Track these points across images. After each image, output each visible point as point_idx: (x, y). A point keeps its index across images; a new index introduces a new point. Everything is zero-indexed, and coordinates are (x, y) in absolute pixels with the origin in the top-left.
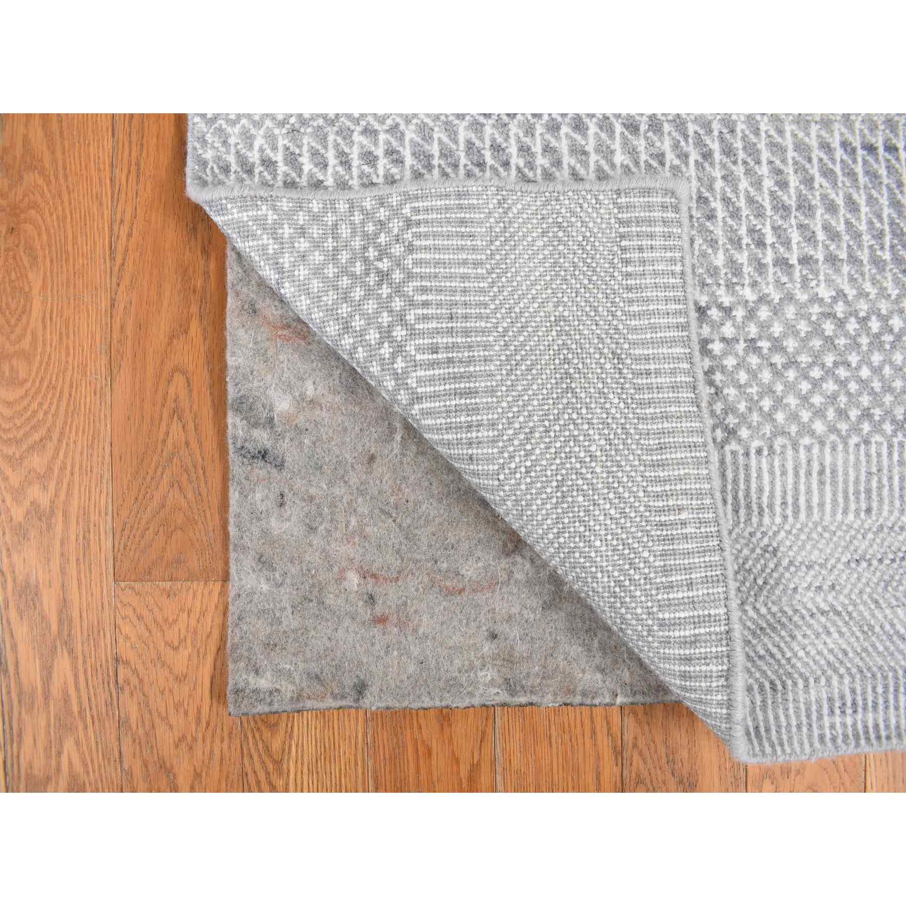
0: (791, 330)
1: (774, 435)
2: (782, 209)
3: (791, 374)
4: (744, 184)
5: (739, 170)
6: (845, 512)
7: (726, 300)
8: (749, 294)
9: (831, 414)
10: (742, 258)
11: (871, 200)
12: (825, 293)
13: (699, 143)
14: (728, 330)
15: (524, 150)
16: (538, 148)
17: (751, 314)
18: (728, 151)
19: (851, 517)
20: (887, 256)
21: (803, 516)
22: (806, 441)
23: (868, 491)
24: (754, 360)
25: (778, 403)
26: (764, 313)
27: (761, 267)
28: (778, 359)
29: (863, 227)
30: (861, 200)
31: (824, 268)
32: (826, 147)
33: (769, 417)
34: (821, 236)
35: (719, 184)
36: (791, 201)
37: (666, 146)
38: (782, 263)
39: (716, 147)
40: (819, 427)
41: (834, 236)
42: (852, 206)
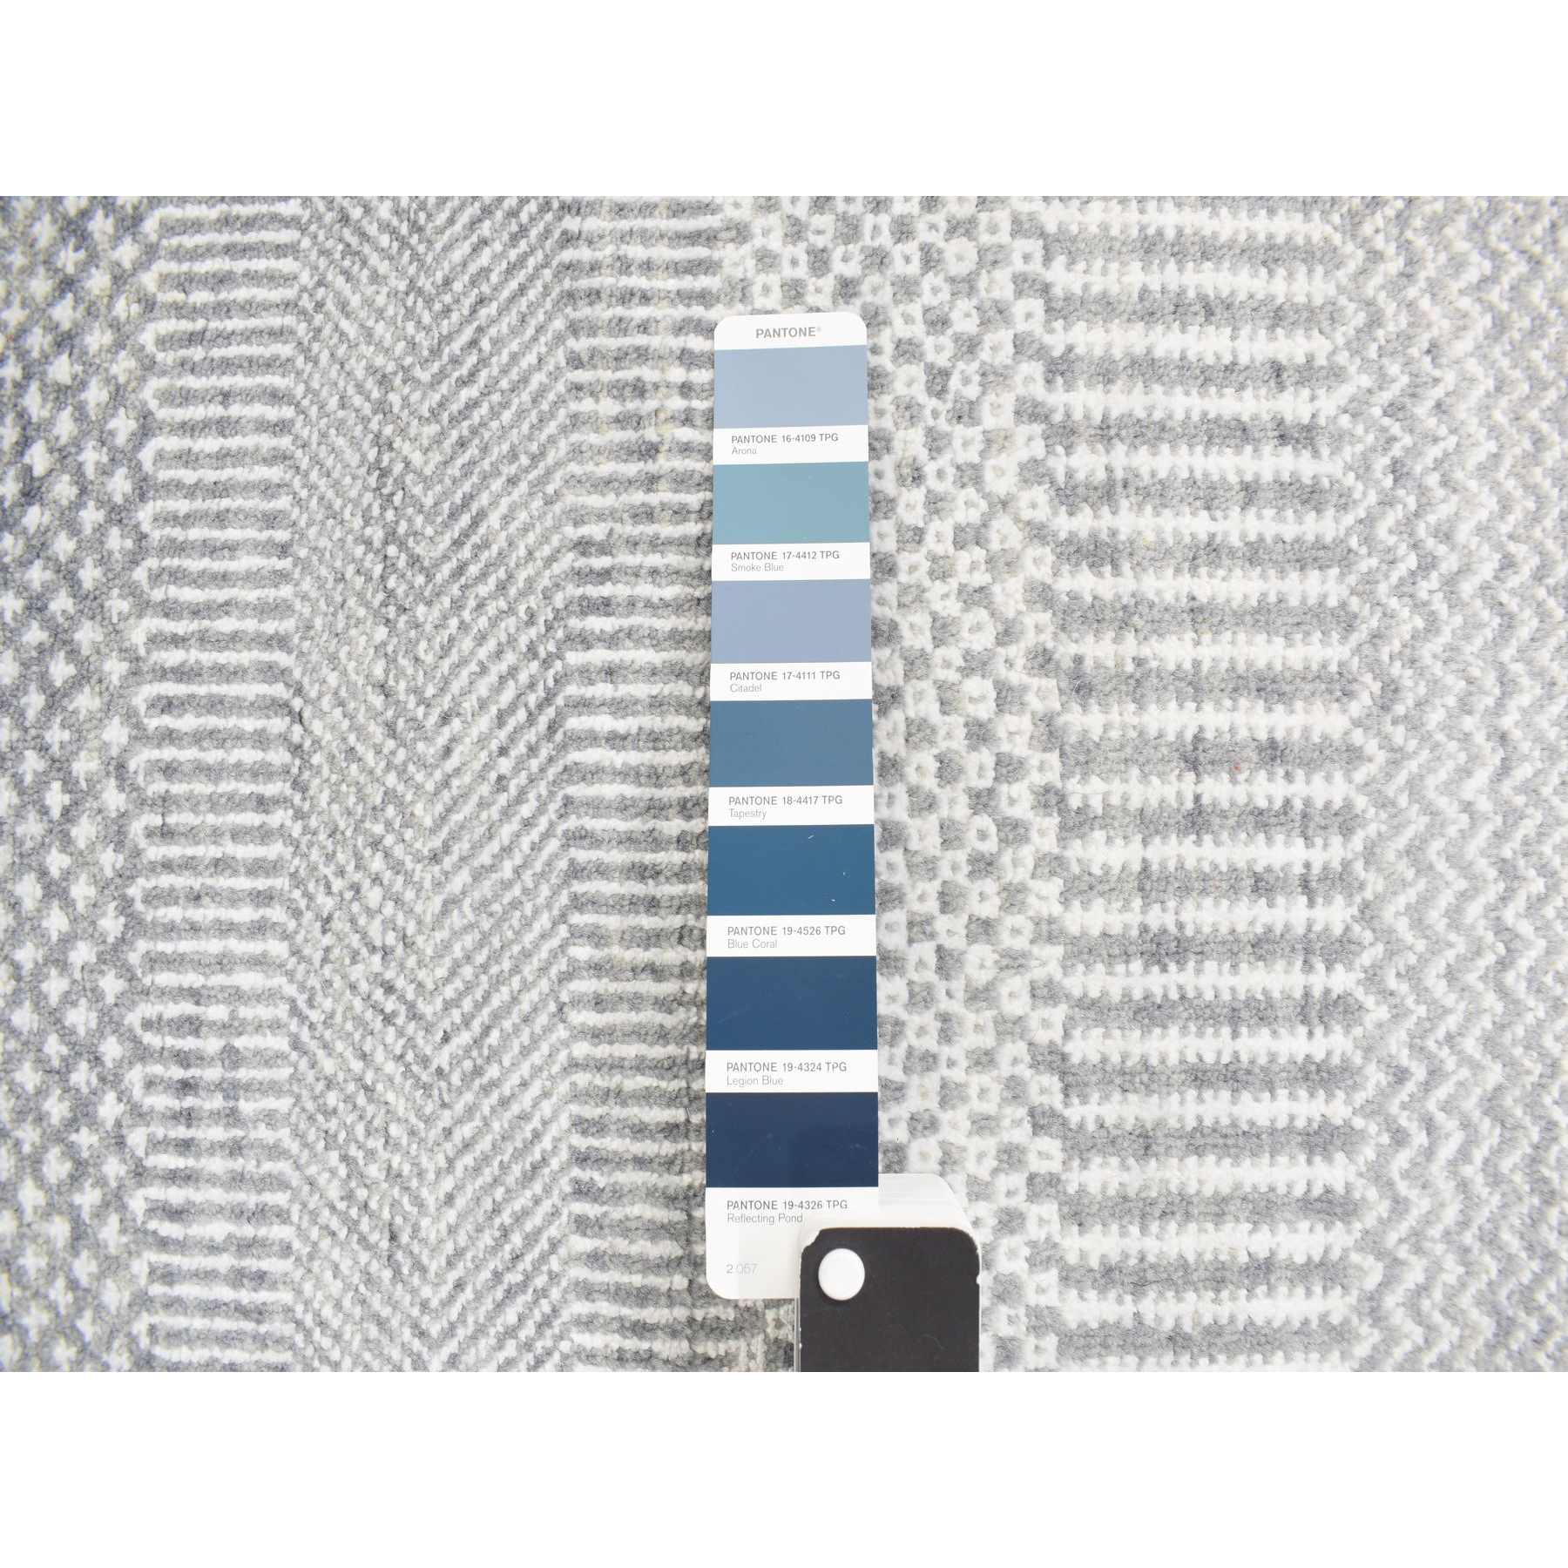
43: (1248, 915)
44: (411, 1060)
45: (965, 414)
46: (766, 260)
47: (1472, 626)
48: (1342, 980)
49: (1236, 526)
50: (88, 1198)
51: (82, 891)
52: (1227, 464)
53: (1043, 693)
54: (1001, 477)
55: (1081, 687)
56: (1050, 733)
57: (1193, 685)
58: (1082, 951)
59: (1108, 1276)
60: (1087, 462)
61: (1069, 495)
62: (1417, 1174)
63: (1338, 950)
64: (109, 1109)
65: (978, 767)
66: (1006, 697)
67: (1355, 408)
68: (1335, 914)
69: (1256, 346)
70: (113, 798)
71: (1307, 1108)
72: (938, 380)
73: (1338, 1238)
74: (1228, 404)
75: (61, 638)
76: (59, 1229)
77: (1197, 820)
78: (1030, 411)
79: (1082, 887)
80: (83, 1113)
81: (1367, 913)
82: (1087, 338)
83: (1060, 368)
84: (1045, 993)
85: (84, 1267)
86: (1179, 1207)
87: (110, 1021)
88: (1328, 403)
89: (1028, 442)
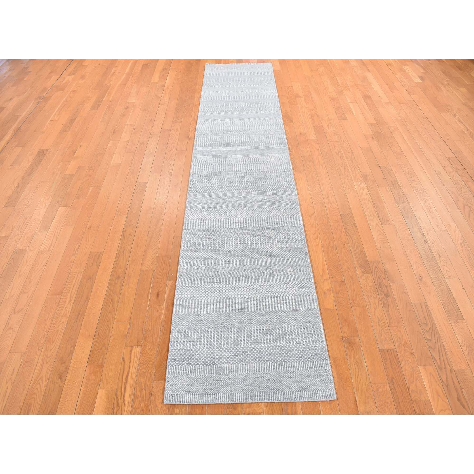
0: (248, 350)
1: (246, 362)
2: (248, 337)
3: (248, 355)
4: (242, 334)
5: (242, 333)
6: (257, 371)
7: (240, 347)
8: (243, 347)
9: (254, 360)
10: (242, 343)
11: (260, 336)
12: (253, 346)
13: (237, 330)
14: (240, 350)
15: (214, 331)
16: (216, 331)
17: (243, 349)
18: (241, 331)
19: (257, 372)
20: (262, 342)
21: (250, 372)
22: (251, 363)
23: (260, 369)
24: (243, 354)
25: (247, 359)
26: (245, 349)
27: (245, 344)
28: (246, 354)
29: (259, 338)
30: (259, 335)
31: (253, 343)
32: (254, 330)
33: (245, 360)
34: (253, 340)
35: (239, 335)
36: (249, 336)
37: (232, 330)
38: (247, 343)
39: (239, 330)
40: (252, 361)
41: (255, 340)
42: (257, 336)
43: (237, 307)
44: (230, 271)
45: (260, 293)
46: (266, 284)
47: (251, 318)
48: (234, 311)
49: (256, 306)
50: (223, 258)
51: (237, 257)
52: (258, 305)
53: (247, 297)
54: (257, 295)
55: (247, 299)
56: (245, 297)
57: (248, 304)
58: (235, 299)
59: (220, 301)
60: (258, 299)
61: (256, 298)
62: (224, 315)
63: (235, 311)
64: (227, 258)
65: (243, 294)
66: (247, 295)
67: (262, 312)
68: (237, 311)
69: (264, 307)
70: (241, 258)
71: (228, 310)
72: (261, 292)
73: (221, 312)
74: (261, 305)
75: (248, 256)
76: (222, 256)
77: (241, 304)
78: (260, 296)
79: (238, 299)
80: (227, 257)
81: (237, 313)
82: (264, 298)
83: (262, 297)
84: (233, 298)
85: (220, 257)
86: (223, 304)
87: (231, 258)
88: (262, 310)
89: (259, 296)
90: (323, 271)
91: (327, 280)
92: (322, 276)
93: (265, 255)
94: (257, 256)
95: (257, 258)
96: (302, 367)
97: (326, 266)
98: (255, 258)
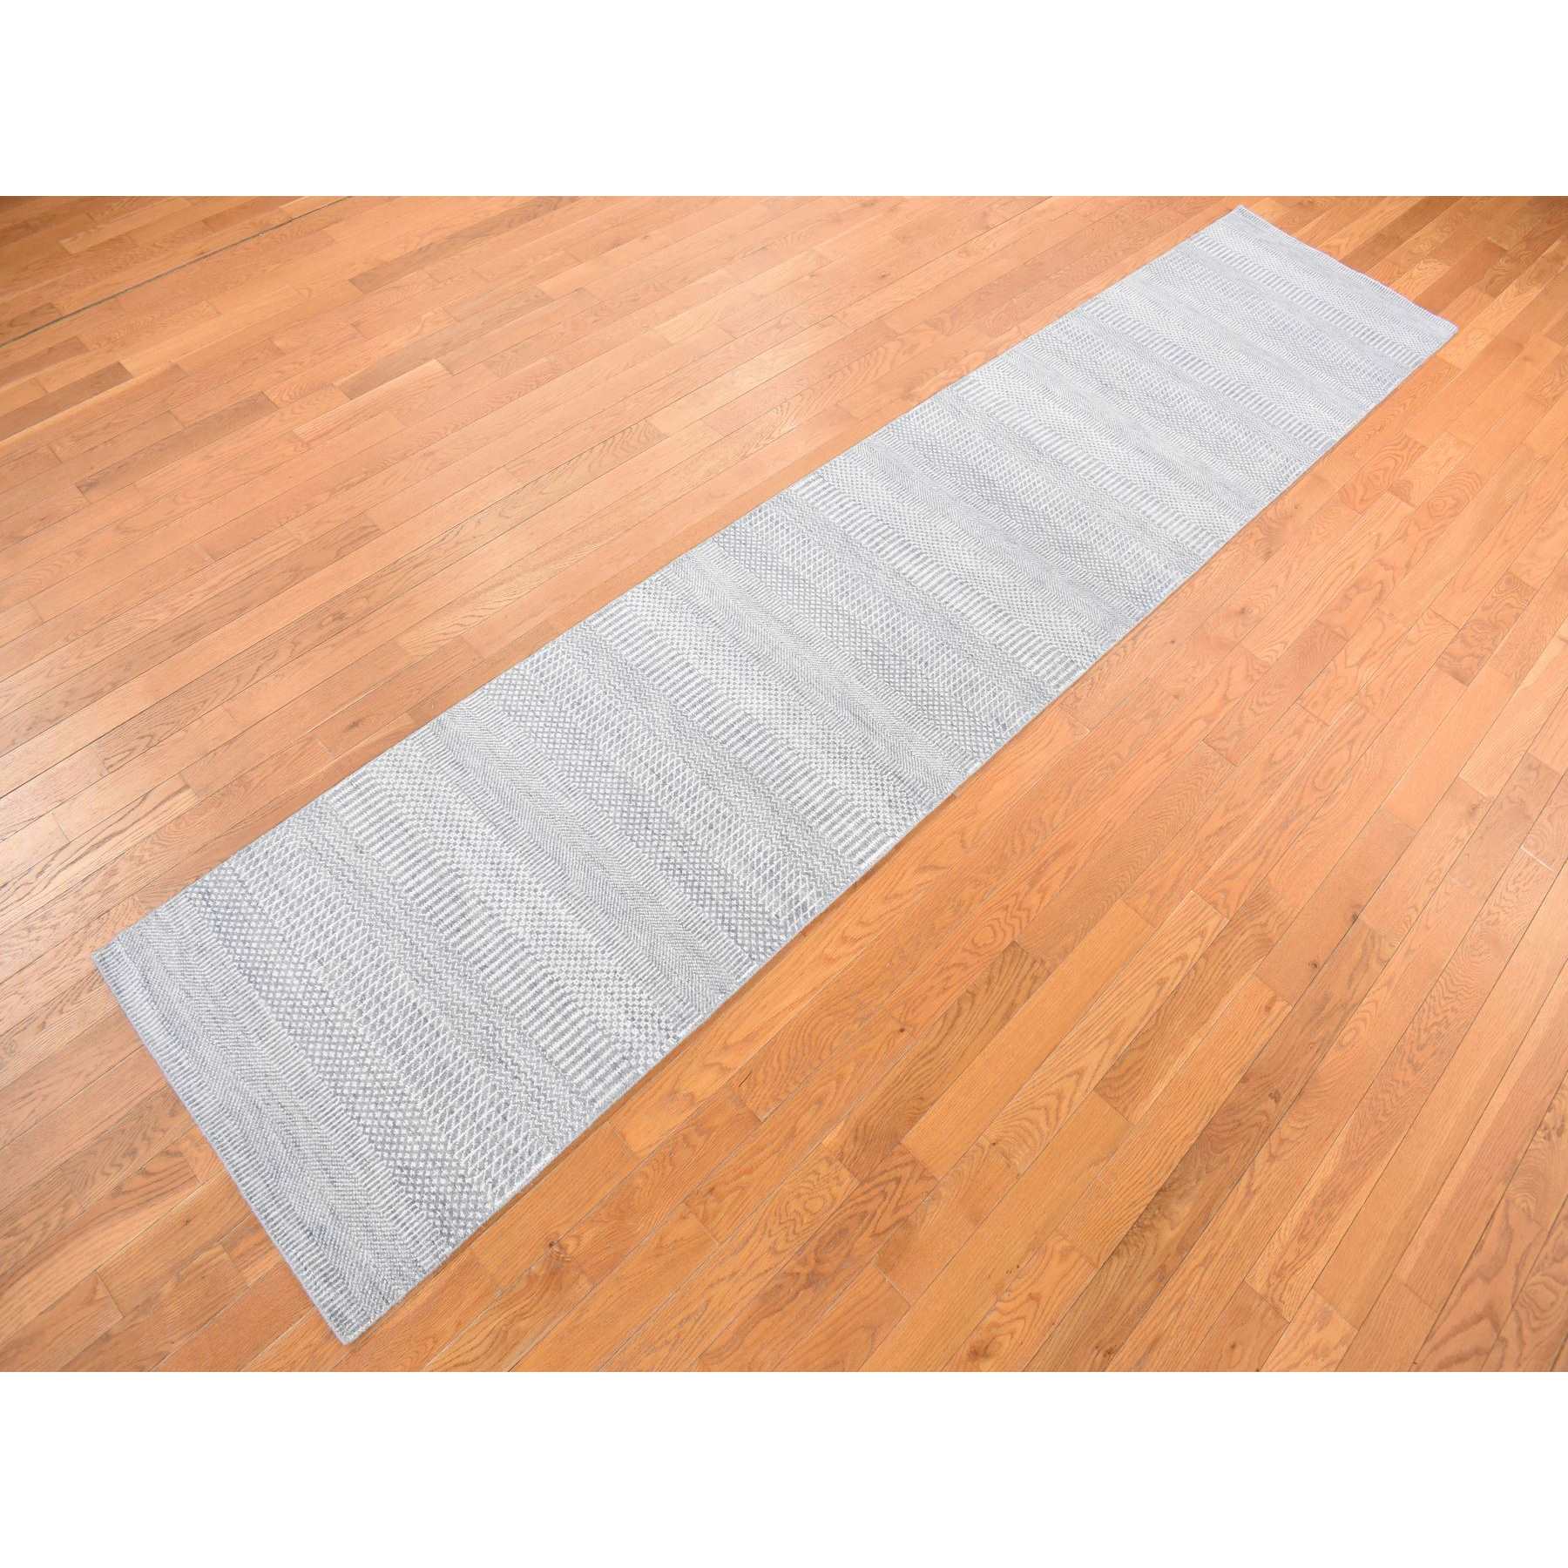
0: (341, 1029)
1: (304, 1048)
2: (378, 999)
3: (327, 1039)
4: (377, 983)
5: (379, 978)
6: (296, 1090)
7: (336, 1003)
8: (343, 1008)
9: (323, 1062)
10: (353, 999)
11: (402, 1025)
12: (361, 1031)
13: (380, 961)
14: (327, 1010)
15: (339, 914)
16: (343, 917)
17: (337, 1014)
18: (384, 971)
19: (295, 1093)
20: (389, 1043)
21: (284, 1077)
22: (309, 1060)
23: (307, 1093)
24: (323, 1024)
25: (315, 1042)
26: (340, 1017)
27: (354, 1006)
28: (329, 1032)
29: (392, 1029)
30: (400, 1021)
31: (369, 1026)
32: (409, 999)
33: (309, 1042)
34: (379, 1017)
35: (371, 975)
36: (383, 999)
37: (371, 952)
38: (361, 1012)
39: (382, 966)
40: (317, 1061)
41: (382, 1022)
42: (396, 1021)
43: (448, 911)
44: (543, 813)
45: (531, 933)
46: (573, 927)
47: (440, 967)
48: (428, 914)
49: (484, 950)
50: (573, 769)
52: (491, 956)
53: (495, 911)
54: (521, 930)
55: (491, 916)
56: (491, 909)
57: (475, 929)
58: (467, 890)
59: (435, 861)
60: (510, 940)
61: (510, 935)
62: (399, 903)
63: (431, 917)
64: (578, 779)
65: (497, 897)
66: (500, 907)
67: (477, 978)
68: (435, 920)
69: (498, 973)
71: (421, 898)
72: (538, 933)
73: (406, 888)
74: (497, 963)
76: (573, 763)
77: (463, 915)
78: (523, 940)
79: (473, 896)
80: (581, 777)
81: (430, 924)
82: (523, 954)
83: (523, 948)
84: (468, 882)
85: (567, 762)
86: (431, 874)
87: (585, 788)
88: (482, 974)
89: (520, 936)
90: (749, 1039)
91: (724, 1070)
92: (726, 1047)
93: (666, 854)
94: (649, 838)
95: (641, 844)
96: (381, 1193)
97: (772, 1034)
98: (635, 838)
